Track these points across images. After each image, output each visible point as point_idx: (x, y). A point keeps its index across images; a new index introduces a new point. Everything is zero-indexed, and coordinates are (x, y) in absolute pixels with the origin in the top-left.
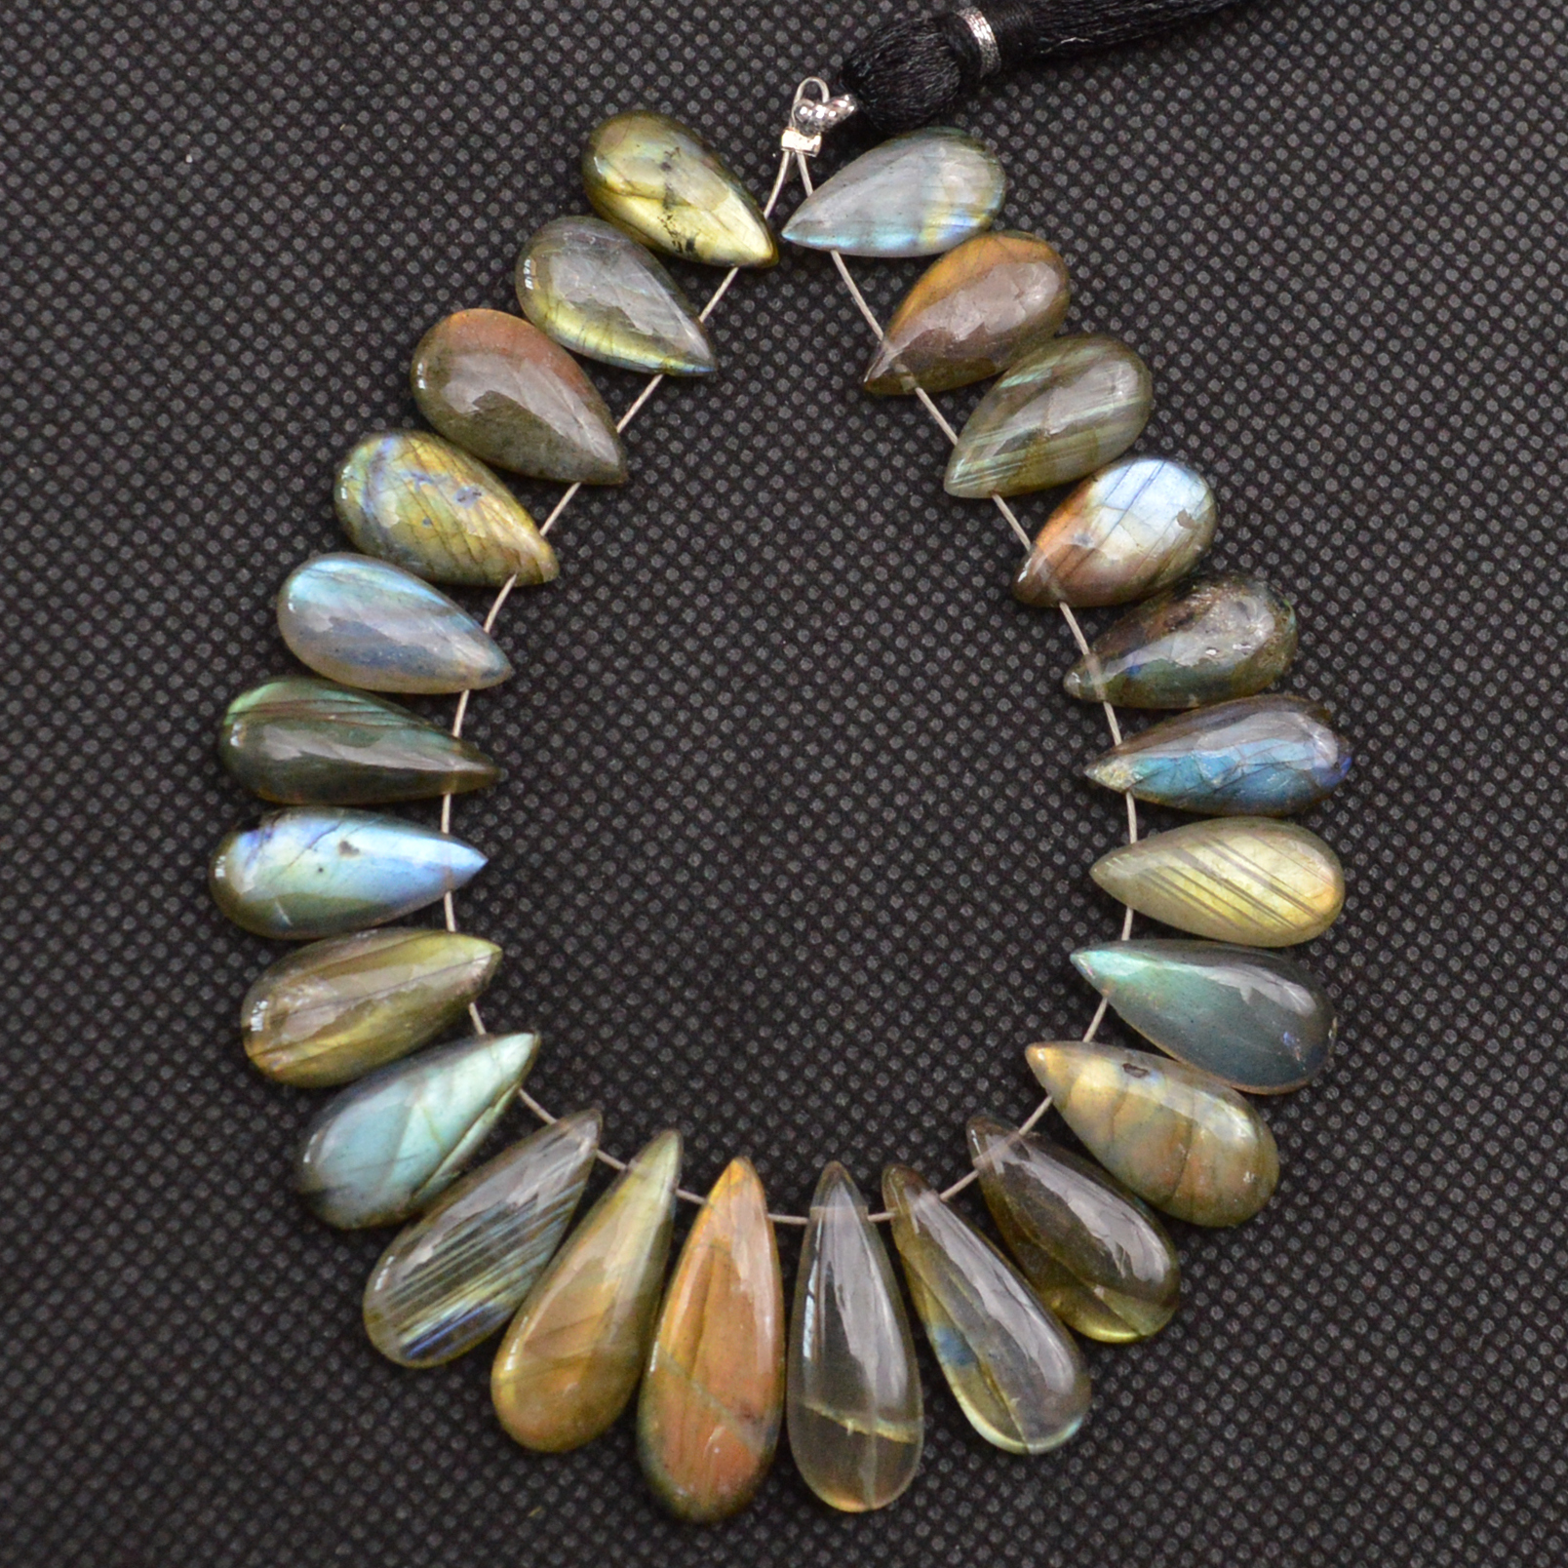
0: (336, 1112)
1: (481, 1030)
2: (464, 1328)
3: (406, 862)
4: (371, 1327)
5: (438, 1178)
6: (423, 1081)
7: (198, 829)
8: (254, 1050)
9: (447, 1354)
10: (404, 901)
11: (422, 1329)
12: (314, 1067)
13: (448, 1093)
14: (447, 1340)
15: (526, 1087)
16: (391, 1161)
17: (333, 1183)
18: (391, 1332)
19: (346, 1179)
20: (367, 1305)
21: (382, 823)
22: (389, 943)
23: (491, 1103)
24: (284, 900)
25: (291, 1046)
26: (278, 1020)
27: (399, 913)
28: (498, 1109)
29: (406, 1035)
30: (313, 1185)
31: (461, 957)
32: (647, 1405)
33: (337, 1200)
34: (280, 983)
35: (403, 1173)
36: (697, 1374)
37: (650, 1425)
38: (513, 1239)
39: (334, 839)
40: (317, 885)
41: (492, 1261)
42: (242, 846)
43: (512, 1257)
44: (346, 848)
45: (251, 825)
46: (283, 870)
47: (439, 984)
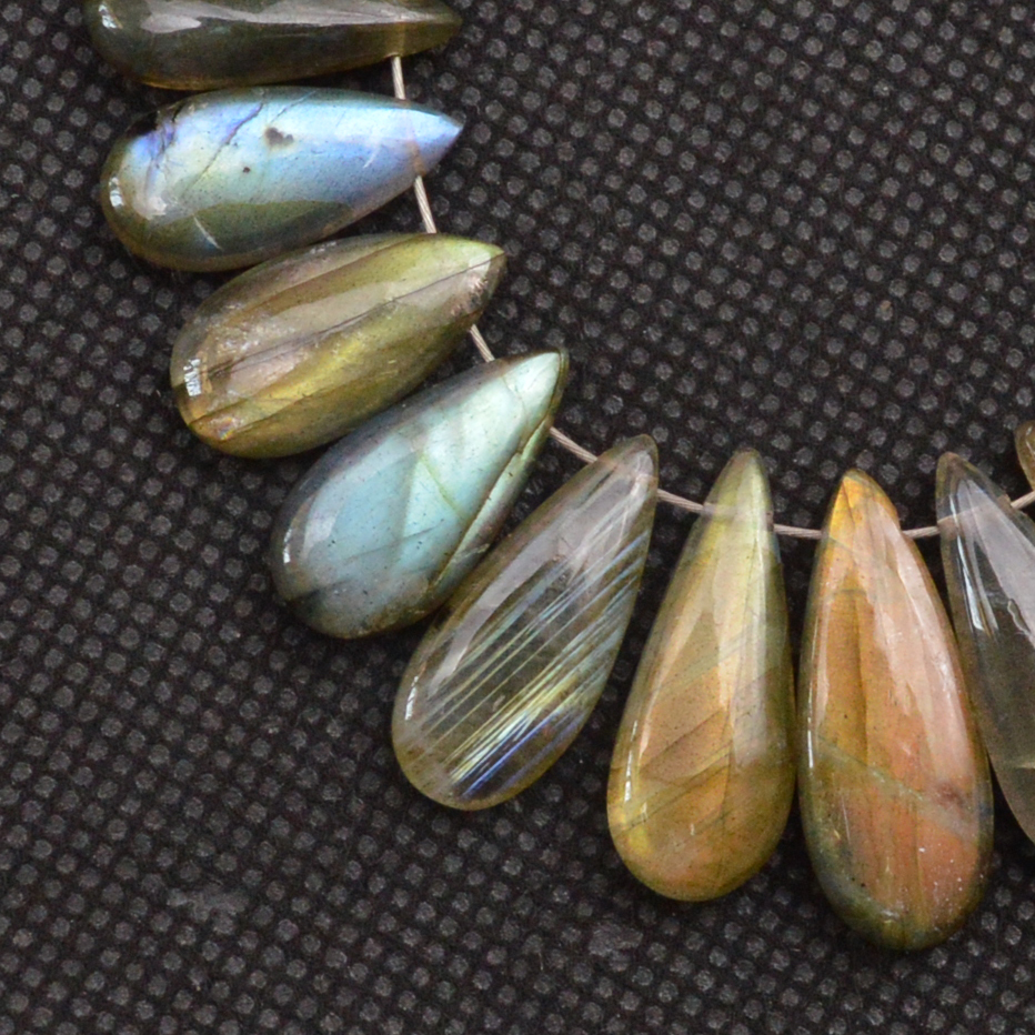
0: (314, 488)
1: (488, 355)
2: (531, 748)
3: (356, 144)
4: (408, 768)
5: (460, 557)
6: (421, 430)
7: (83, 137)
8: (192, 415)
9: (515, 784)
10: (360, 196)
11: (476, 758)
12: (274, 429)
13: (458, 444)
14: (510, 768)
15: (559, 422)
16: (396, 543)
17: (325, 581)
18: (438, 769)
19: (341, 573)
20: (399, 740)
21: (314, 97)
22: (355, 257)
23: (516, 449)
24: (205, 217)
25: (239, 405)
26: (220, 374)
27: (358, 213)
28: (526, 456)
29: (393, 373)
30: (301, 586)
31: (451, 266)
32: (817, 814)
33: (332, 602)
34: (218, 325)
35: (413, 555)
36: (873, 760)
37: (826, 838)
38: (571, 622)
39: (257, 128)
40: (244, 192)
41: (550, 654)
42: (137, 155)
43: (575, 645)
44: (274, 136)
45: (146, 126)
46: (196, 179)
47: (428, 302)
